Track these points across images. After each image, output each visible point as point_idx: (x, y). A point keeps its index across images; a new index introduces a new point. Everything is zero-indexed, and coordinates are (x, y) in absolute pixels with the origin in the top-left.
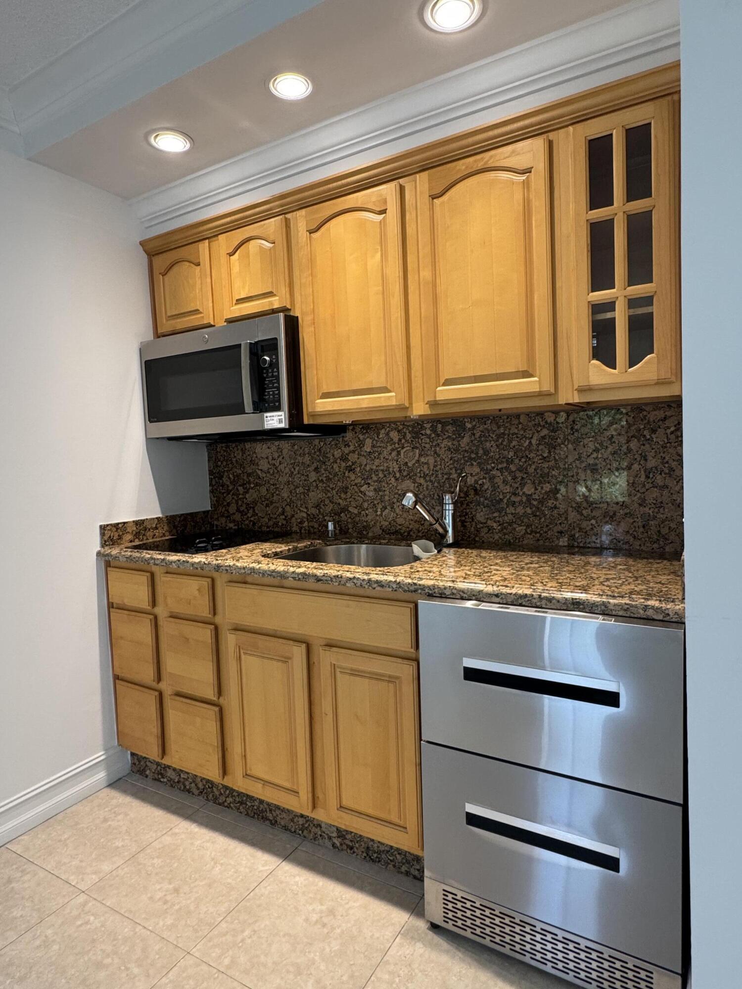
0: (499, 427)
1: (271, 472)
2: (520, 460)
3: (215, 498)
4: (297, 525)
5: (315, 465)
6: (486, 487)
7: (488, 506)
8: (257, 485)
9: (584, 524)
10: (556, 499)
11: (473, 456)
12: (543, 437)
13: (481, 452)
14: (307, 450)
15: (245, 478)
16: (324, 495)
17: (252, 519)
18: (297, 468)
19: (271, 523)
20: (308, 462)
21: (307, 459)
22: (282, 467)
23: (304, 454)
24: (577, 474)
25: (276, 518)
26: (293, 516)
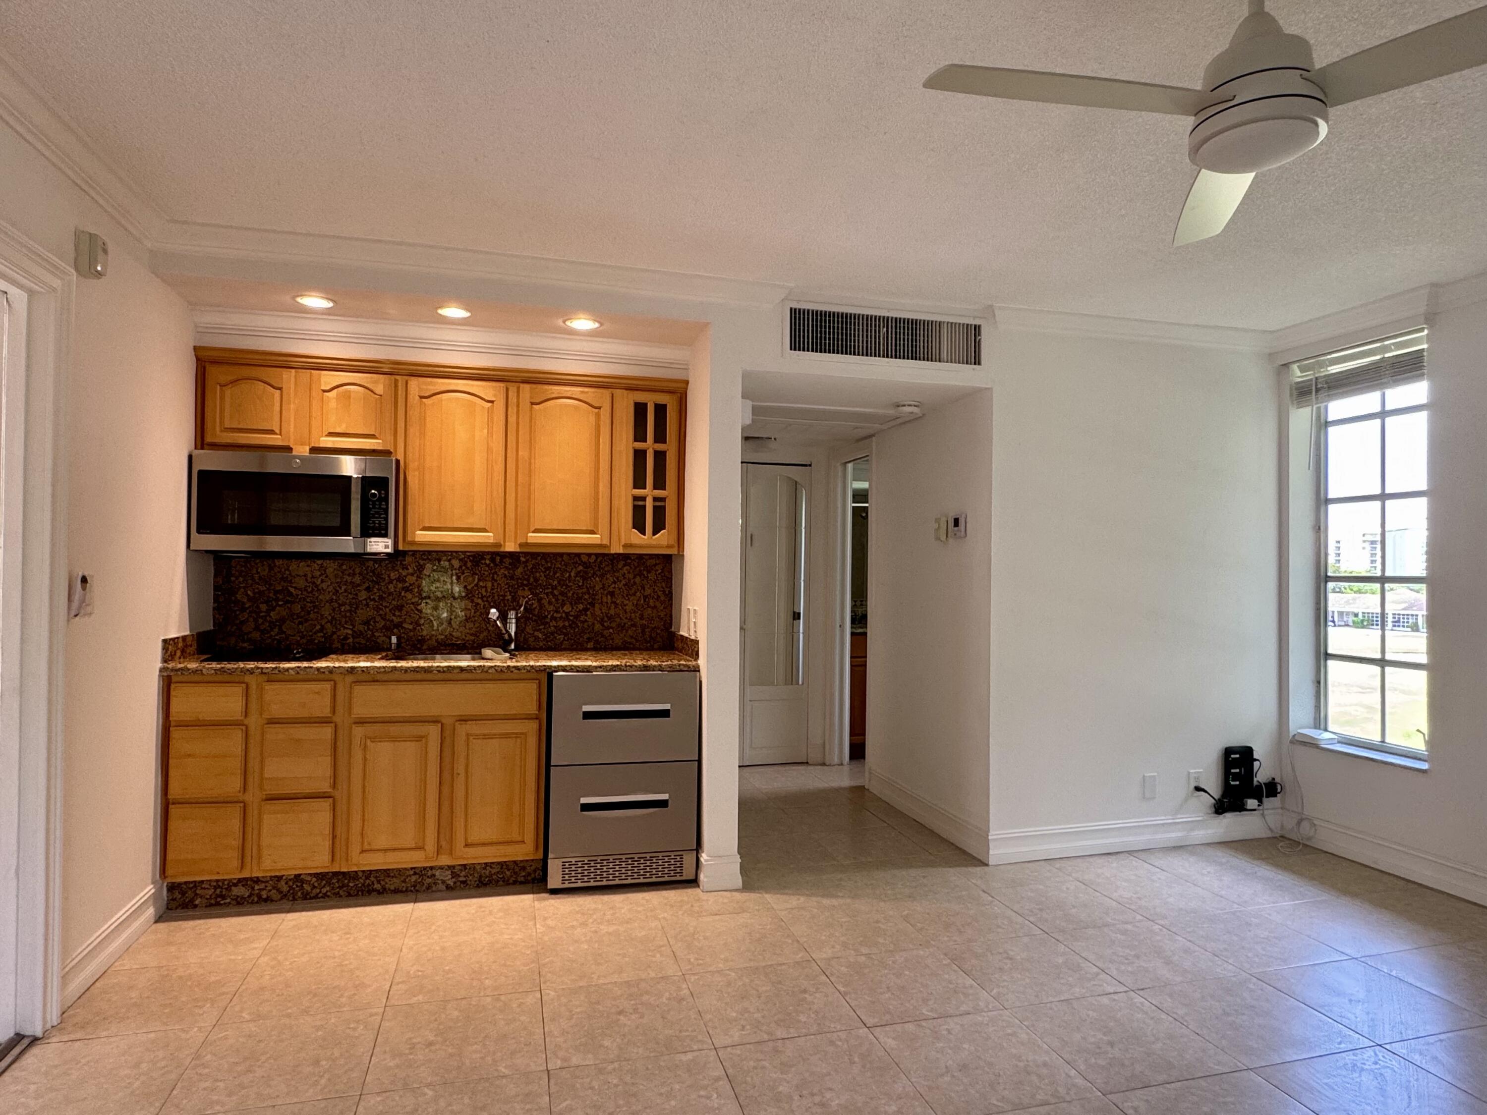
0: (547, 562)
1: (310, 590)
2: (562, 587)
3: (222, 617)
4: (338, 642)
5: (367, 585)
6: (534, 606)
7: (535, 621)
8: (287, 602)
9: (606, 633)
10: (586, 615)
11: (525, 582)
12: (580, 572)
13: (532, 580)
14: (357, 571)
15: (271, 595)
16: (375, 613)
17: (277, 637)
18: (343, 588)
19: (304, 641)
20: (358, 582)
21: (357, 579)
22: (324, 585)
23: (354, 574)
24: (602, 597)
25: (312, 636)
26: (334, 633)
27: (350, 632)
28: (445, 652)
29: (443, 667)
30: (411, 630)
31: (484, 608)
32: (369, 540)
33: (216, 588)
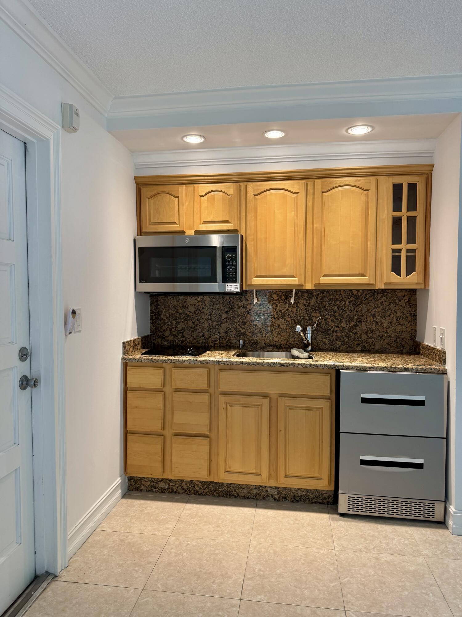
0: (330, 295)
1: (197, 313)
2: (340, 311)
3: (154, 327)
4: (212, 342)
5: (226, 310)
6: (322, 323)
7: (323, 332)
8: (186, 320)
9: (369, 340)
10: (356, 329)
11: (317, 308)
12: (351, 301)
13: (321, 306)
14: (221, 302)
15: (178, 315)
16: (231, 326)
17: (181, 339)
18: (214, 312)
19: (194, 341)
20: (222, 308)
21: (221, 307)
22: (204, 310)
23: (219, 304)
24: (367, 318)
25: (198, 339)
26: (210, 337)
27: (218, 337)
28: (270, 350)
29: (270, 363)
30: (250, 336)
31: (292, 324)
32: (227, 284)
33: (152, 312)
